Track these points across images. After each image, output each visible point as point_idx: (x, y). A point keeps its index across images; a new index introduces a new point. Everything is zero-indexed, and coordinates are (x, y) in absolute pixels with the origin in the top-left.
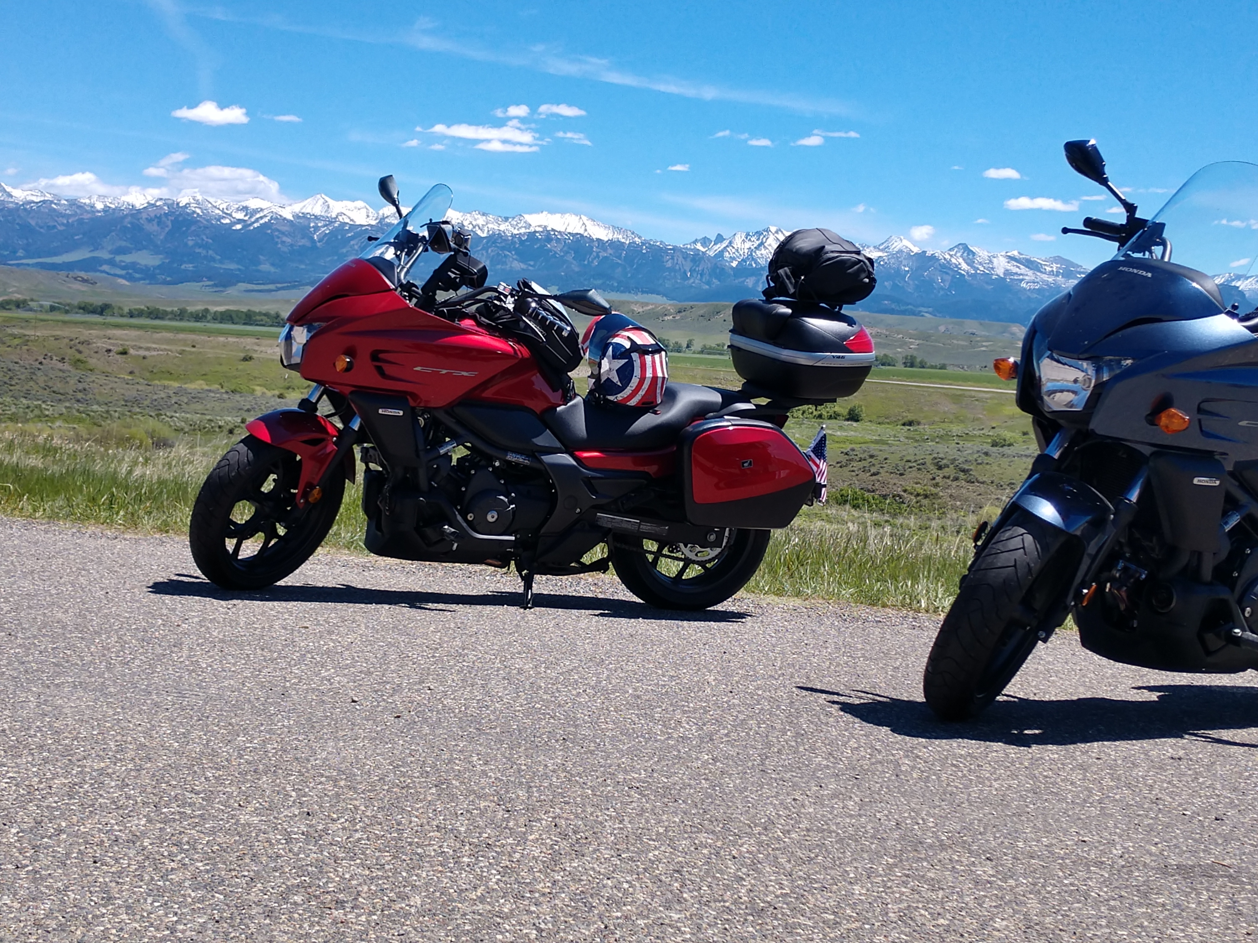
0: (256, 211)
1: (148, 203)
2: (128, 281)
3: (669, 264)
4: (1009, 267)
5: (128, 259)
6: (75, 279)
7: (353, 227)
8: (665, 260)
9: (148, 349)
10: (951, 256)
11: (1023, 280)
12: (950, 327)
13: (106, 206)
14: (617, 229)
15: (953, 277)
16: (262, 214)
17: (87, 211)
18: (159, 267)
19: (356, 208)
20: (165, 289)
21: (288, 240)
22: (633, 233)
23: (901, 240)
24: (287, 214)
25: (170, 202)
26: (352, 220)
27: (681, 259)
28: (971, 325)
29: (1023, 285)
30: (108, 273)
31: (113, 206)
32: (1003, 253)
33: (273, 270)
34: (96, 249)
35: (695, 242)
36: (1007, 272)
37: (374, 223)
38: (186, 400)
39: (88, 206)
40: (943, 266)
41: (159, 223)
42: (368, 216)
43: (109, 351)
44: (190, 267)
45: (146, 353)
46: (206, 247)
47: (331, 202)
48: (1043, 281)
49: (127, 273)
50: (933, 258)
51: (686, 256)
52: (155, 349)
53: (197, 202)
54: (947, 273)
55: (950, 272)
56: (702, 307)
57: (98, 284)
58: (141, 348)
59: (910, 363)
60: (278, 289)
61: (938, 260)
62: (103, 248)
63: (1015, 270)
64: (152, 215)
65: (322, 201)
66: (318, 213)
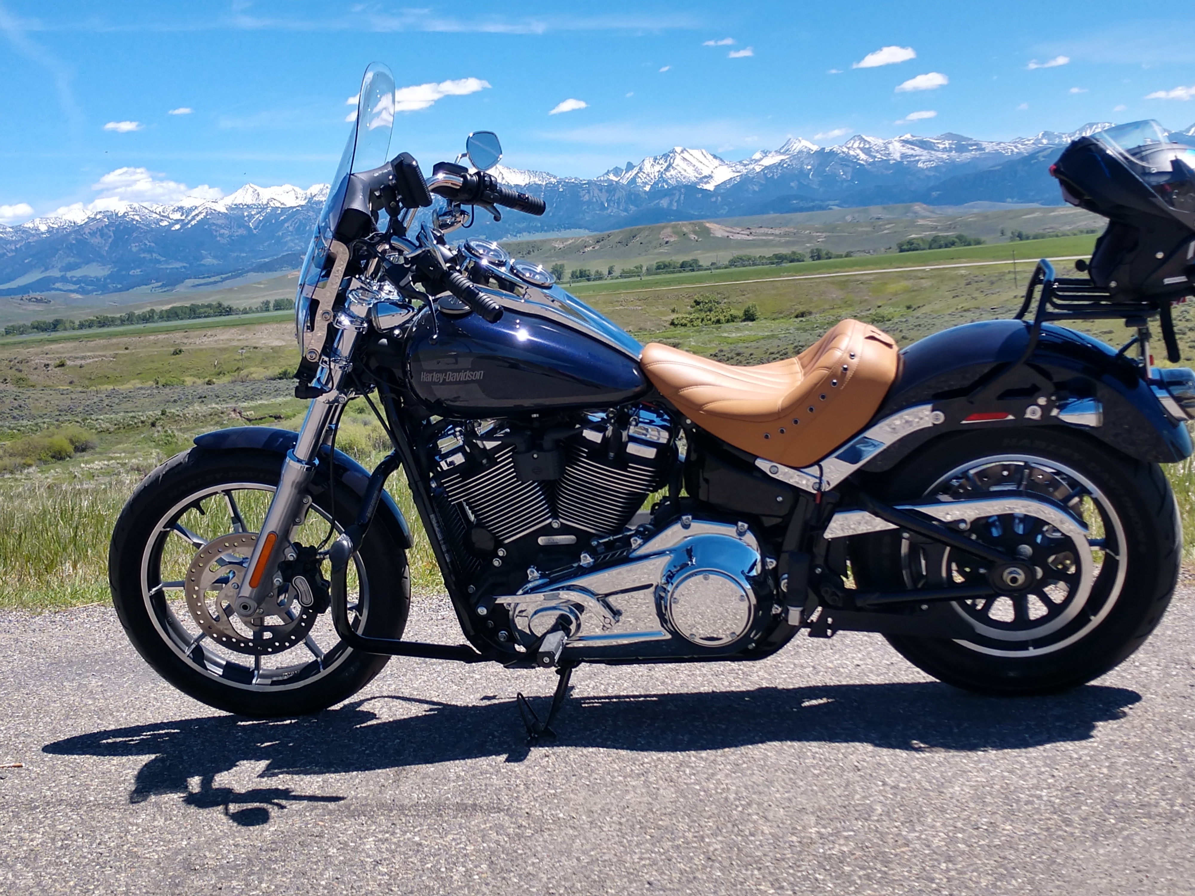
0: (191, 210)
1: (89, 218)
2: (81, 294)
4: (905, 150)
5: (78, 273)
6: (30, 300)
7: (284, 210)
8: (581, 194)
9: (83, 358)
10: (849, 148)
11: (918, 161)
12: (856, 215)
13: (49, 227)
14: (533, 172)
15: (854, 168)
16: (197, 212)
17: (34, 236)
18: (110, 276)
19: (284, 192)
20: (116, 297)
21: (226, 232)
22: (548, 174)
23: (800, 141)
24: (221, 207)
25: (109, 214)
26: (282, 204)
27: (596, 191)
28: (876, 211)
29: (920, 165)
30: (61, 290)
31: (56, 226)
32: (897, 139)
33: (215, 262)
34: (47, 269)
35: (608, 173)
36: (904, 156)
37: (303, 203)
38: (117, 401)
39: (32, 230)
40: (842, 159)
41: (102, 236)
42: (297, 198)
43: (47, 366)
44: (138, 272)
45: (83, 362)
46: (150, 251)
47: (259, 189)
48: (938, 158)
49: (81, 287)
50: (832, 153)
51: (601, 188)
52: (89, 357)
53: (134, 210)
54: (848, 166)
55: (851, 165)
56: (617, 235)
57: (52, 302)
58: (77, 358)
59: (817, 255)
60: (224, 280)
61: (837, 154)
62: (53, 267)
63: (910, 152)
64: (94, 228)
65: (251, 190)
66: (249, 202)
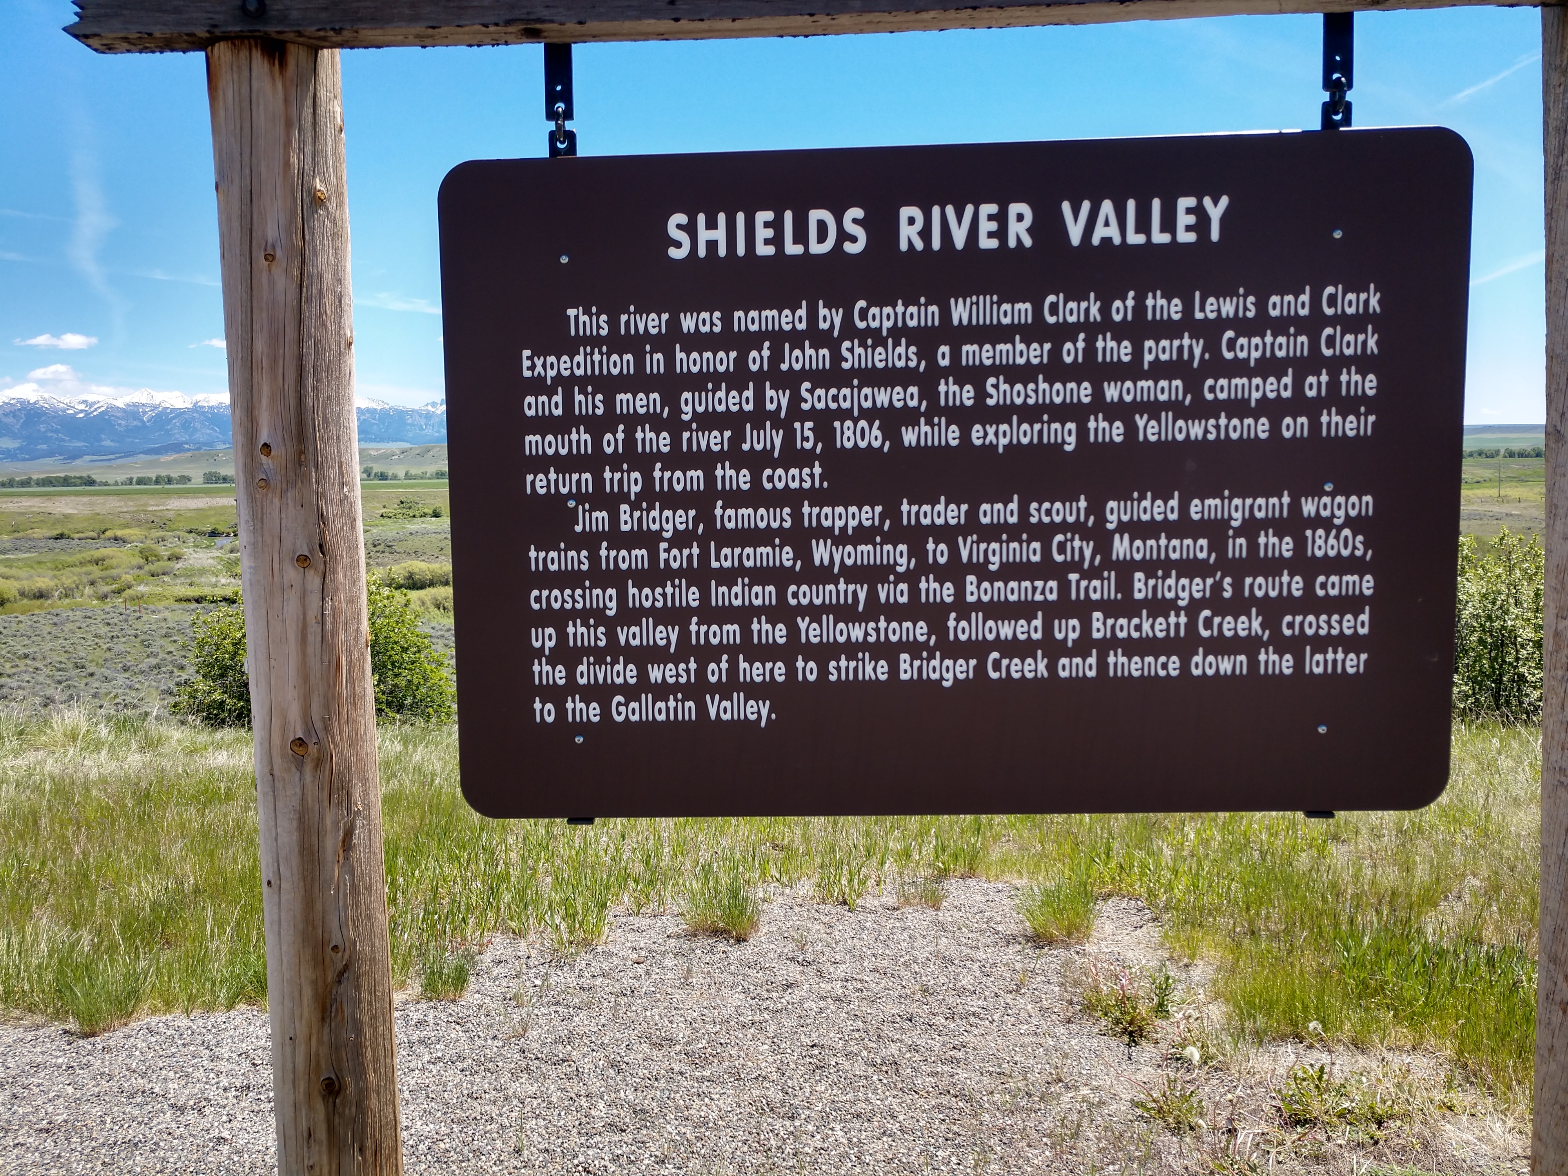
0: (94, 403)
3: (410, 421)
7: (173, 410)
8: (406, 418)
14: (372, 400)
16: (99, 405)
18: (18, 449)
19: (174, 396)
20: (20, 465)
21: (123, 422)
22: (383, 402)
24: (120, 404)
25: (22, 400)
26: (172, 405)
27: (417, 417)
33: (112, 444)
35: (427, 405)
37: (190, 406)
41: (14, 417)
42: (184, 402)
44: (45, 447)
46: (56, 431)
47: (153, 393)
51: (420, 415)
53: (45, 399)
56: (417, 449)
60: (118, 458)
64: (8, 410)
65: (146, 393)
66: (144, 402)
